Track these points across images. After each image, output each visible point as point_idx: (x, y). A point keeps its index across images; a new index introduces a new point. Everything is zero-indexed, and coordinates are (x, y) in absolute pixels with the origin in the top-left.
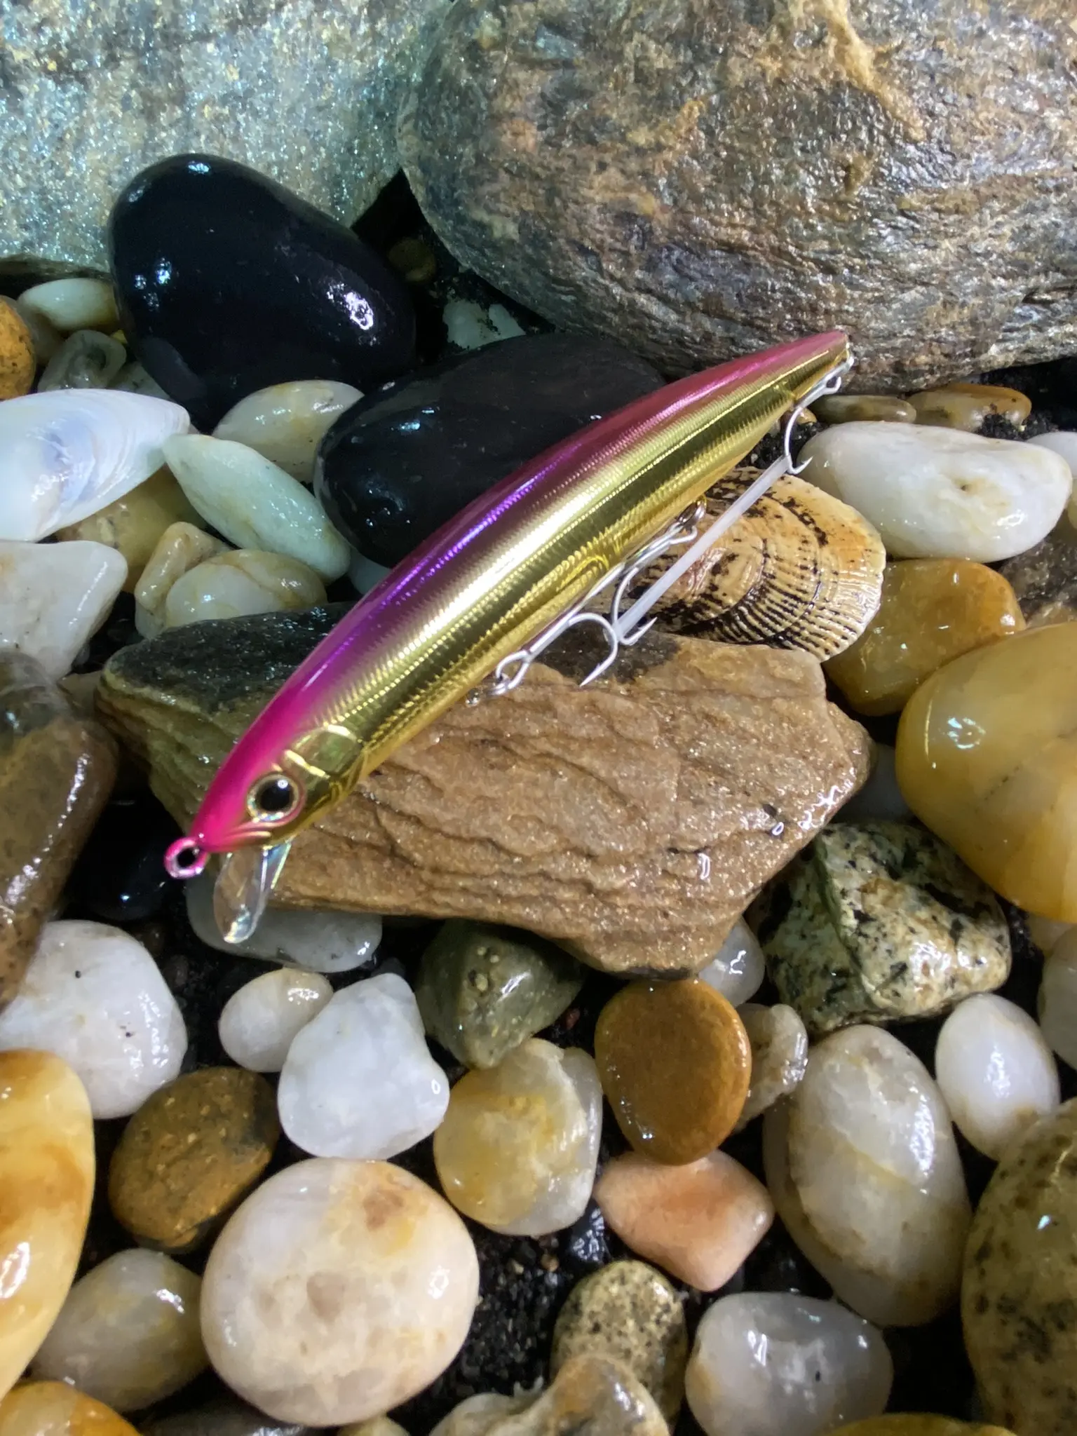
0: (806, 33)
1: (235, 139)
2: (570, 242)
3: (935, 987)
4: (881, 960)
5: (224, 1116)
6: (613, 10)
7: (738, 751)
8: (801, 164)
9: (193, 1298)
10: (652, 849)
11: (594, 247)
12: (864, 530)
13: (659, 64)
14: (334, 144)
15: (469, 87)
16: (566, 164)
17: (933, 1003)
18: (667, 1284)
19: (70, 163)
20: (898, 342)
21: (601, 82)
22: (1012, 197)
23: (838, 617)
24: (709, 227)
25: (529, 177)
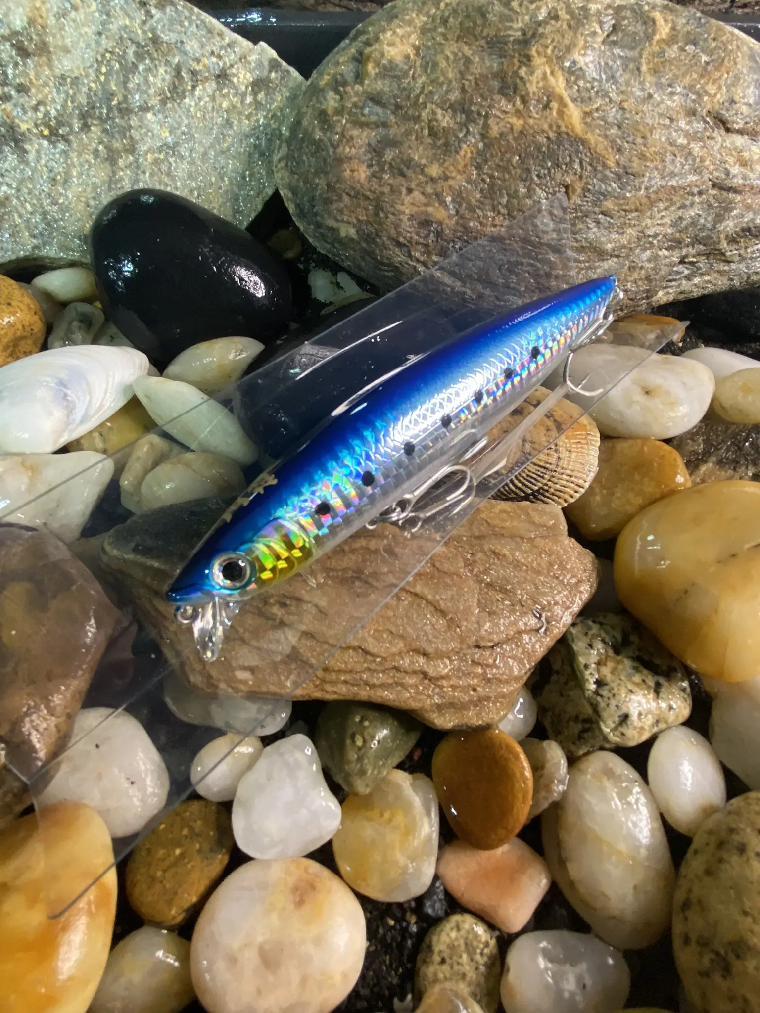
0: (538, 101)
1: (169, 174)
2: (390, 238)
3: (646, 727)
4: (612, 712)
5: (198, 835)
6: (412, 89)
7: (515, 576)
8: (537, 185)
9: (185, 958)
10: (464, 647)
11: (405, 242)
12: (585, 420)
13: (444, 124)
14: (233, 174)
15: (320, 140)
16: (386, 190)
17: (645, 737)
18: (486, 927)
19: (61, 194)
21: (407, 135)
22: (671, 200)
23: (573, 479)
24: (479, 227)
25: (362, 198)
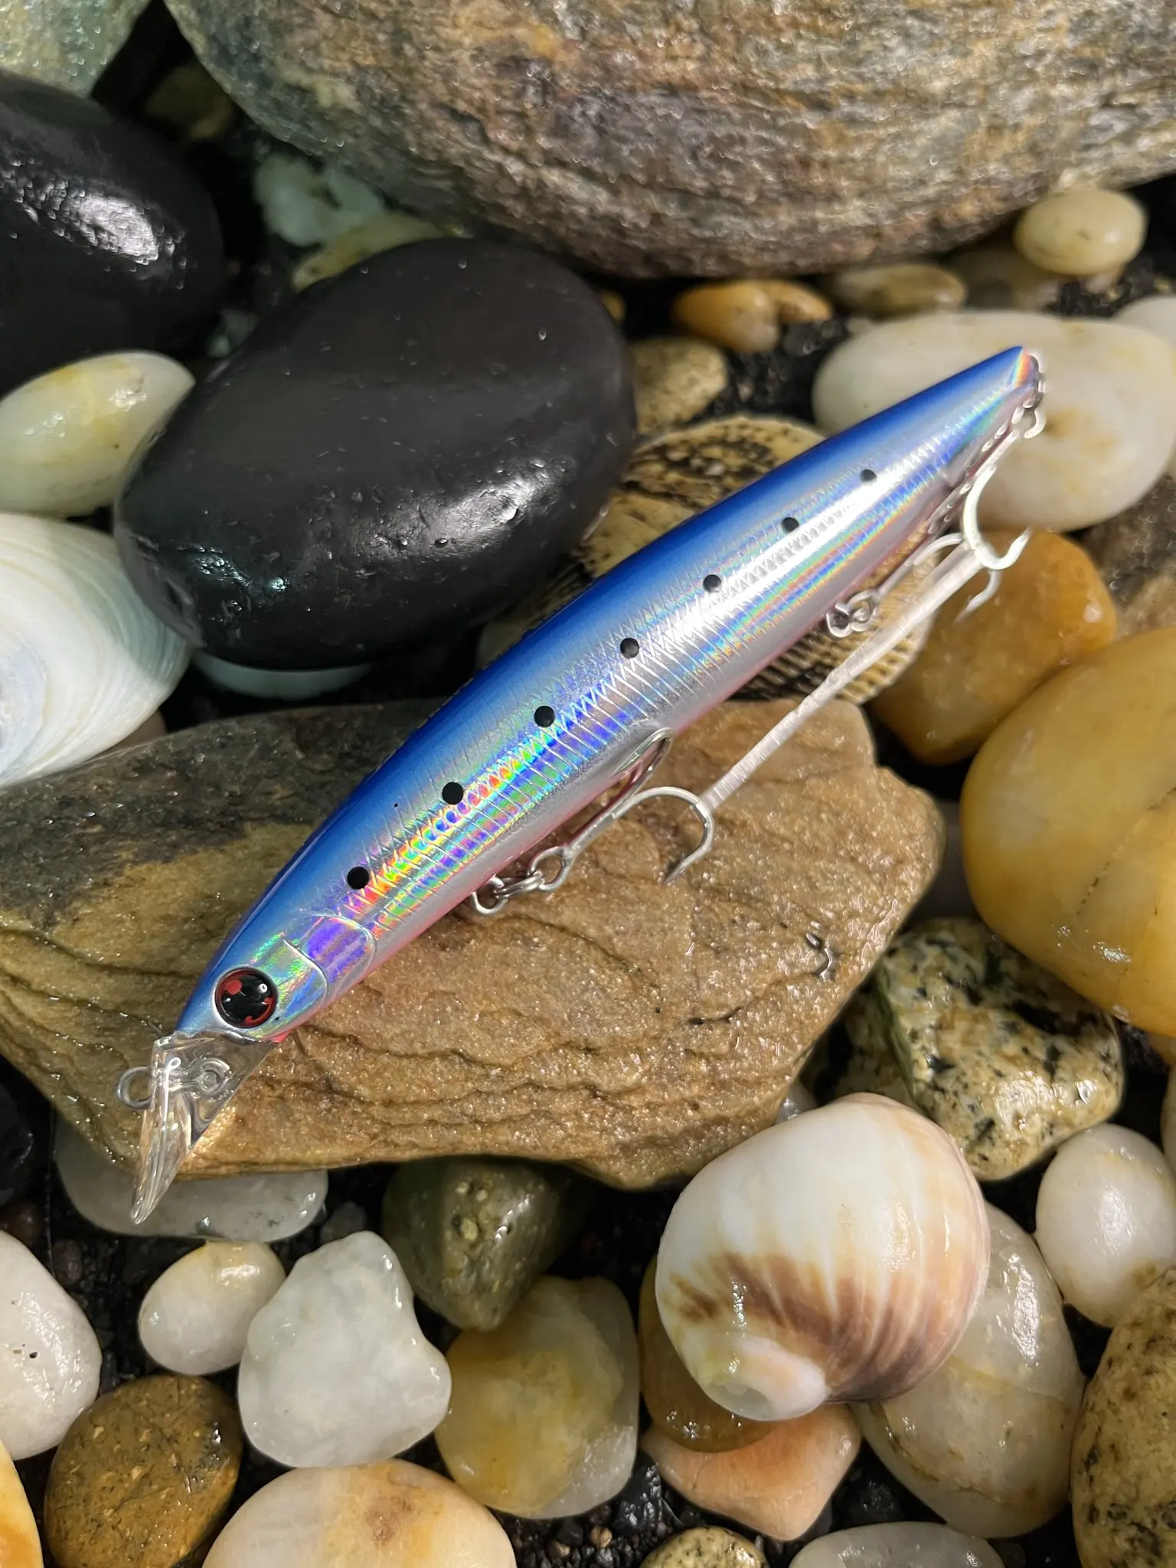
2: (436, 105)
3: (1029, 1140)
4: (962, 1120)
5: (172, 1439)
7: (767, 866)
10: (669, 1026)
11: (472, 111)
17: (1028, 1159)
20: (930, 191)
24: (638, 65)
25: (360, 16)
